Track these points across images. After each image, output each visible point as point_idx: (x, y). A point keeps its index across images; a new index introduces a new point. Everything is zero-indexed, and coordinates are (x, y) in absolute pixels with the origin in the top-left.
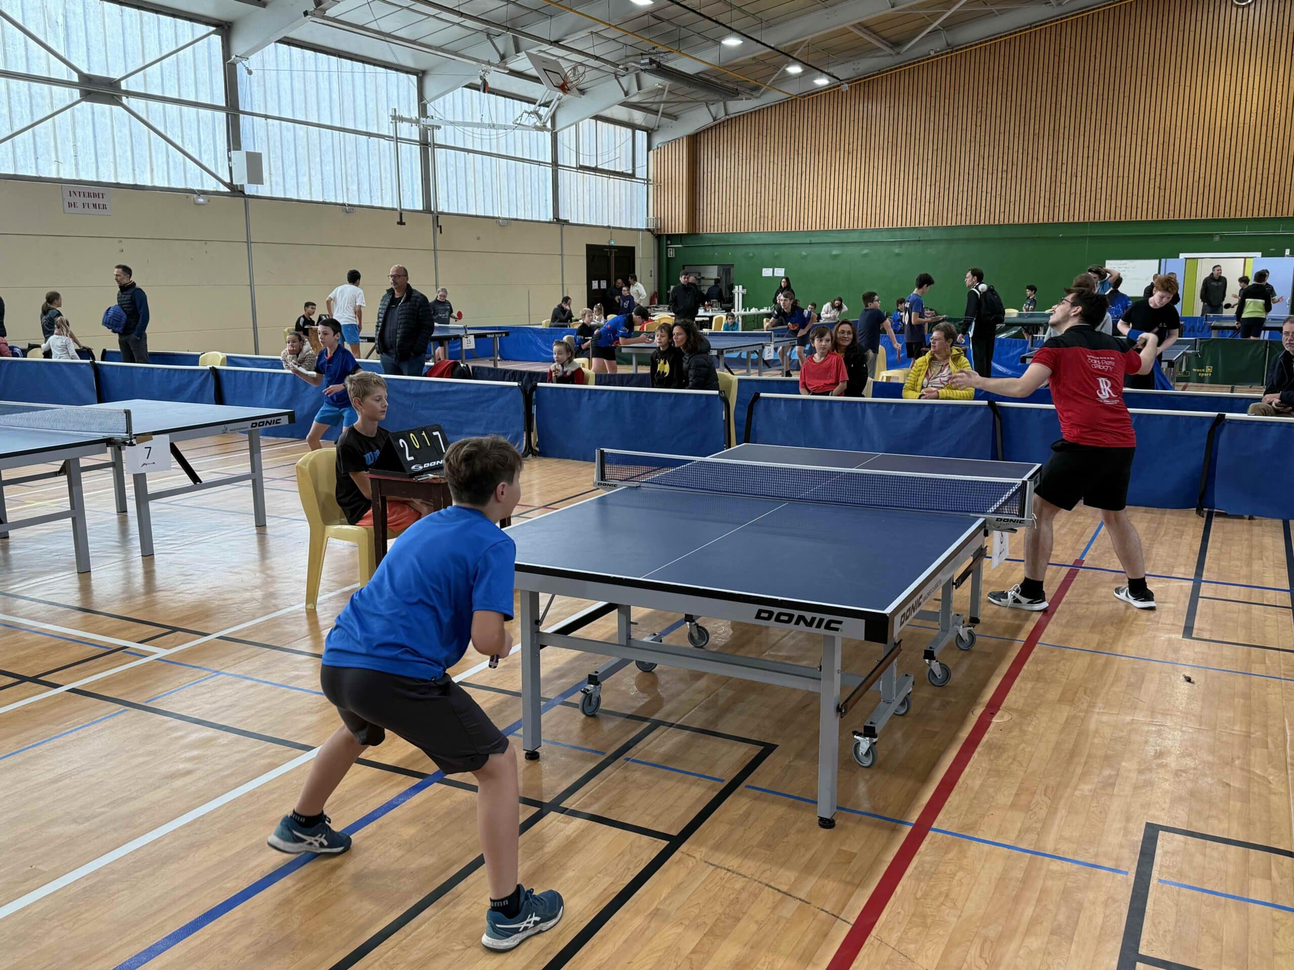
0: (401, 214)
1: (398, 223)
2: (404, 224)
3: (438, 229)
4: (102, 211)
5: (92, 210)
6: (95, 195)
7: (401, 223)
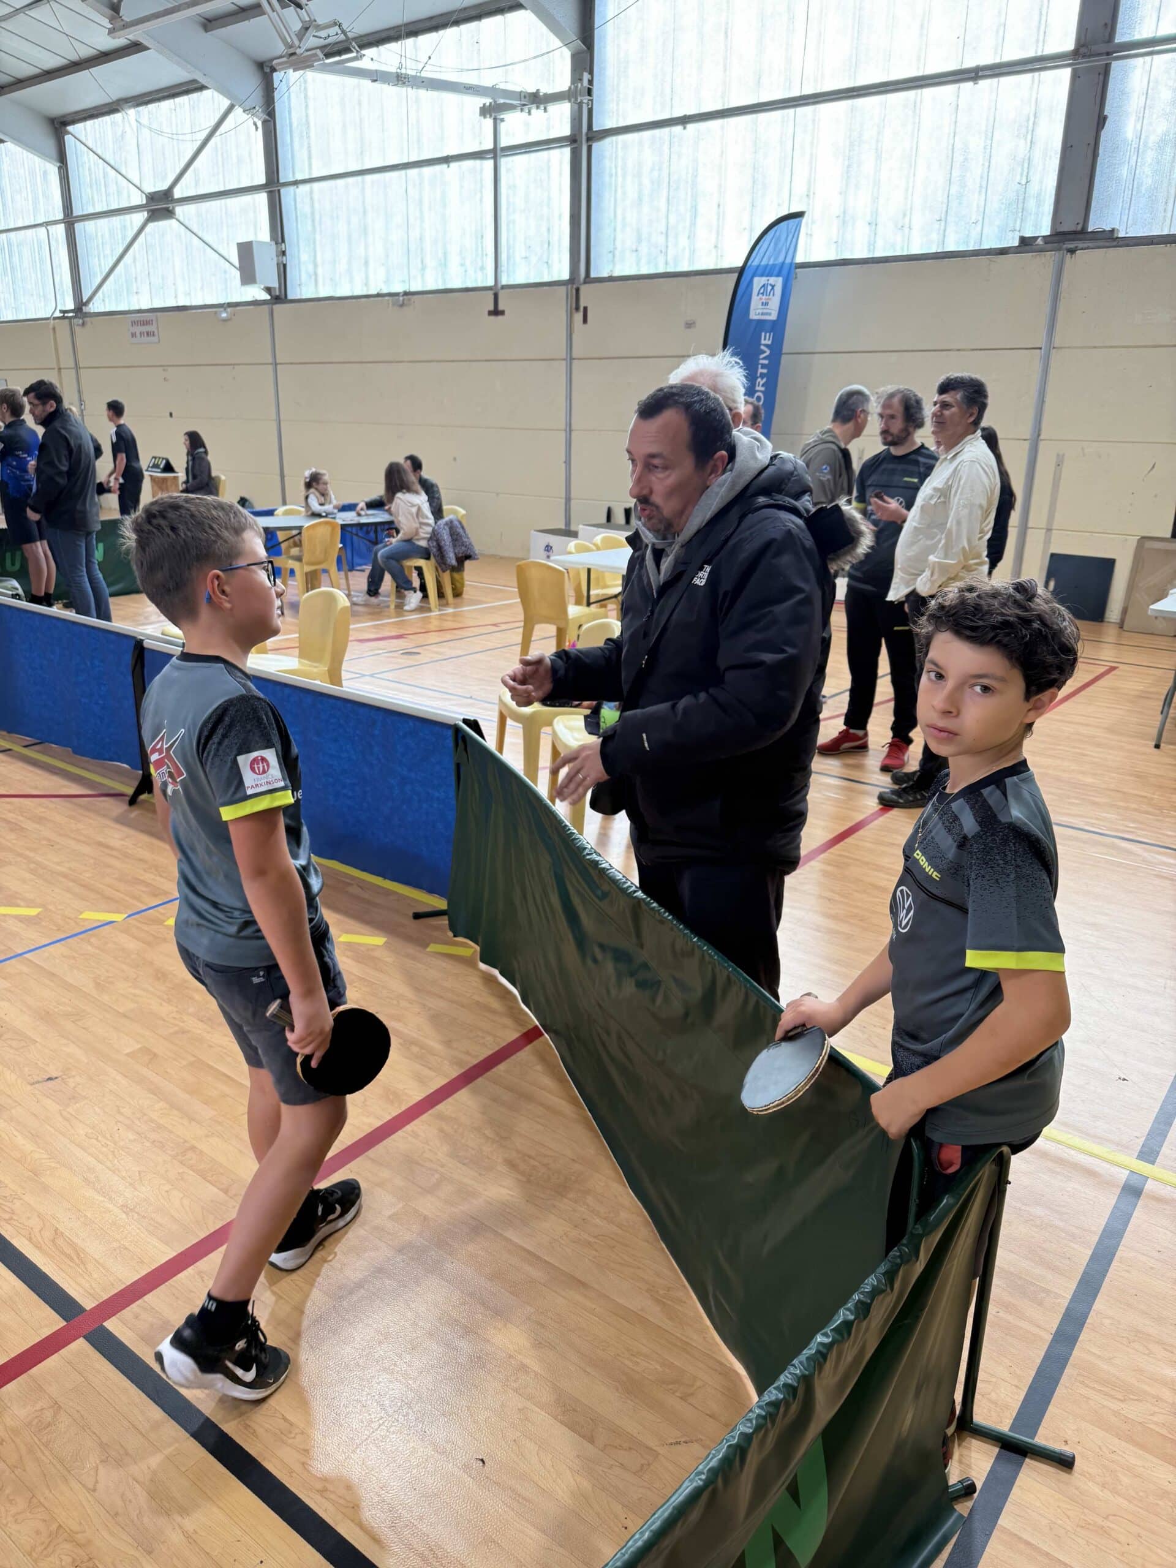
0: (496, 297)
1: (490, 313)
2: (502, 313)
3: (579, 317)
4: (151, 339)
5: (146, 339)
6: (148, 323)
7: (496, 312)
